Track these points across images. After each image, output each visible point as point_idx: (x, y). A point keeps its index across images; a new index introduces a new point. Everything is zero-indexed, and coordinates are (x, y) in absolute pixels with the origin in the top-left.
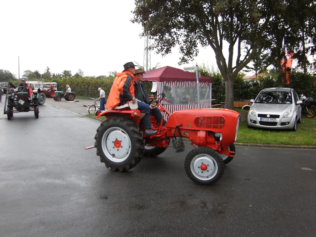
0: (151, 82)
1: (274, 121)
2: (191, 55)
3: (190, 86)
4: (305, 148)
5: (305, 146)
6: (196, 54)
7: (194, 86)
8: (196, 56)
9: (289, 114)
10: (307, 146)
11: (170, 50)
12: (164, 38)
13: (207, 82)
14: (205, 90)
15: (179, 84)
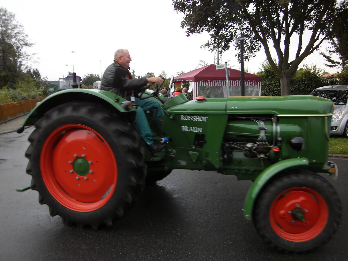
0: (188, 82)
2: (252, 51)
3: (231, 85)
4: (338, 157)
6: (258, 48)
7: (237, 85)
8: (258, 51)
9: (338, 117)
10: (341, 155)
11: (229, 47)
12: (220, 34)
13: (254, 81)
14: (252, 90)
15: (218, 84)
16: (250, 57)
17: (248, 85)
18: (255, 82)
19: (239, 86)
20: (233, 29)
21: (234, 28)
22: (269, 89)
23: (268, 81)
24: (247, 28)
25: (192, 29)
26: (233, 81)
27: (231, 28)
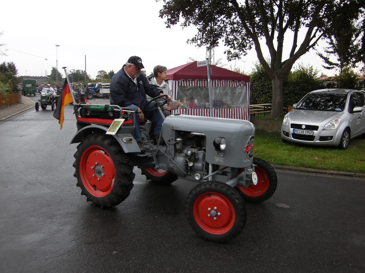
1: (310, 134)
2: (243, 48)
3: (217, 86)
4: (332, 174)
5: (332, 172)
6: (250, 46)
8: (250, 49)
9: (334, 125)
10: (335, 172)
11: (218, 43)
13: (242, 82)
14: (240, 91)
15: (200, 83)
16: (240, 55)
17: (236, 86)
18: (244, 83)
19: (225, 86)
20: (223, 23)
21: (225, 22)
22: (262, 91)
23: (261, 82)
24: (238, 23)
25: (174, 19)
26: (219, 81)
27: (220, 22)
